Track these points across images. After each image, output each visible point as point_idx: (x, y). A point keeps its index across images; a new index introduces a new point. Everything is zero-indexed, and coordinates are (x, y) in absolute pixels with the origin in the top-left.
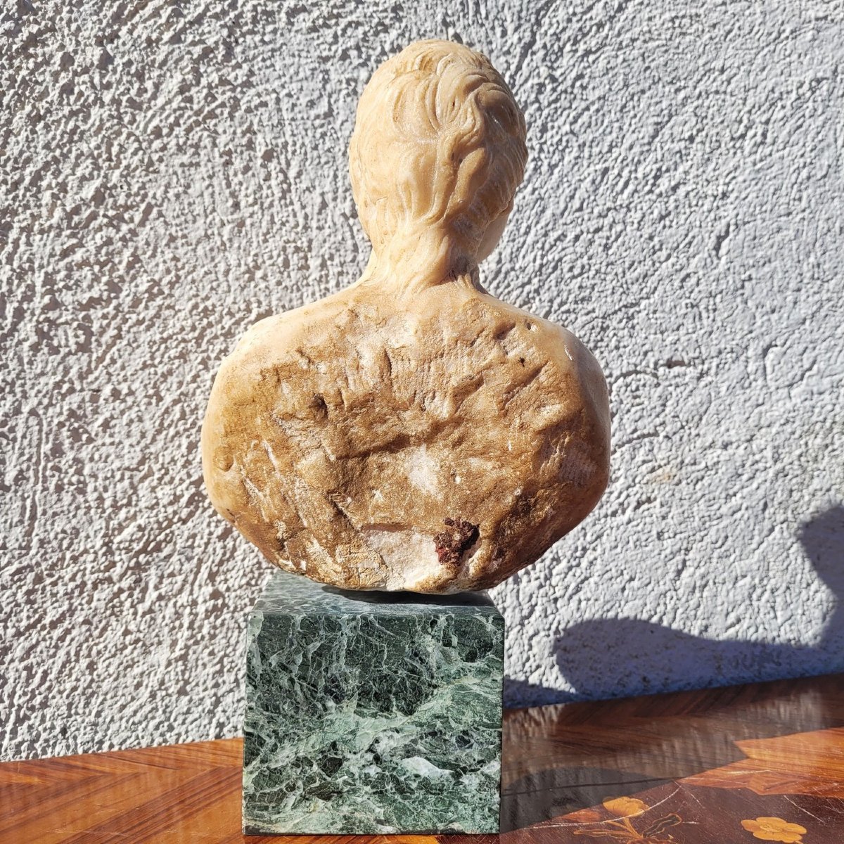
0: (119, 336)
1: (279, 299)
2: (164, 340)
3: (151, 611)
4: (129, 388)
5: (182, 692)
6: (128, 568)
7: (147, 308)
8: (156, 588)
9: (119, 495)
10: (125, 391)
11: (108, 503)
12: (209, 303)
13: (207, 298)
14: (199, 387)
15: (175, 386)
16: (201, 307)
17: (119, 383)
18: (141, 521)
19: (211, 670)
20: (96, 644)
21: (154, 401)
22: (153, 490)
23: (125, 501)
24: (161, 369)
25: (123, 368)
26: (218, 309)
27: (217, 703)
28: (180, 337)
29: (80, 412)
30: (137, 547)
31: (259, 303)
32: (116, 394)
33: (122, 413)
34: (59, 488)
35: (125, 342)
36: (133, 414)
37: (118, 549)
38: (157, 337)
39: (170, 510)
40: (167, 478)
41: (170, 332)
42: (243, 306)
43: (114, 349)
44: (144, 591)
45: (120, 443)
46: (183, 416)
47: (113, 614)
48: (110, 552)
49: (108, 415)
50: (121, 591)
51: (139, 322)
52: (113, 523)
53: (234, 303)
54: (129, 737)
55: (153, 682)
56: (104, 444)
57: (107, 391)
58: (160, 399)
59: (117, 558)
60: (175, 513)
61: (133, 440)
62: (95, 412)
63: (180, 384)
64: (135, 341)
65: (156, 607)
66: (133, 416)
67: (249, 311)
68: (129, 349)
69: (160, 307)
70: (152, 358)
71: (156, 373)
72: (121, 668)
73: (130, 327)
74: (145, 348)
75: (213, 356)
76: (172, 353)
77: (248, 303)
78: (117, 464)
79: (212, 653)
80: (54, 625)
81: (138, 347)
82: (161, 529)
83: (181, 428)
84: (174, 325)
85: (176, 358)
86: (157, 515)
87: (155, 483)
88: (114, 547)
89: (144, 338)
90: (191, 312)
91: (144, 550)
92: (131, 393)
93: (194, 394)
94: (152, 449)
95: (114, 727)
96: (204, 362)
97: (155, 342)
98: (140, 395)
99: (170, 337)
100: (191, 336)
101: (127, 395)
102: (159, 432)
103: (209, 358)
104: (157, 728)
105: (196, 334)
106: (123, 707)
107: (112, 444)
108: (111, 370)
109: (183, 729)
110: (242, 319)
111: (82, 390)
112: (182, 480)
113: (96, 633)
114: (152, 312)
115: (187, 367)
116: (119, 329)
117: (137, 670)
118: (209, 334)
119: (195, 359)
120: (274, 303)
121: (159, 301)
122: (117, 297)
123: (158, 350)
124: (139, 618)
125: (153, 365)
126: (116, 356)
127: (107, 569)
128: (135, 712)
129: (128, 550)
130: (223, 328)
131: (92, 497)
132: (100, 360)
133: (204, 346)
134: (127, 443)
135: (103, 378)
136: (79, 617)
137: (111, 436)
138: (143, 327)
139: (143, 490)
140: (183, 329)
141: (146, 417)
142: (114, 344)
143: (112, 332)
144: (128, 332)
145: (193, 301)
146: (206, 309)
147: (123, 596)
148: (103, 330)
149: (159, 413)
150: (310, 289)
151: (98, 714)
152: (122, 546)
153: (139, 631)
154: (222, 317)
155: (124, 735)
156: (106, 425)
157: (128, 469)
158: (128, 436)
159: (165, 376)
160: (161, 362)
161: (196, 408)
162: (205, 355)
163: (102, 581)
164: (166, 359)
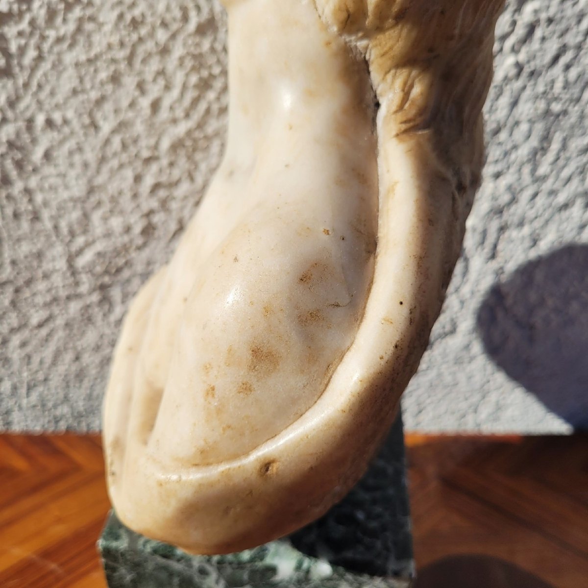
12: (137, 12)
16: (128, 18)
26: (149, 19)
29: (19, 144)
31: (198, 8)
34: (16, 215)
57: (40, 120)
62: (34, 141)
63: (117, 111)
69: (81, 20)
80: (40, 325)
84: (99, 42)
89: (69, 58)
111: (16, 120)
121: (77, 12)
122: (29, 9)
131: (48, 225)
132: (26, 85)
134: (72, 173)
135: (34, 106)
136: (60, 321)
140: (110, 47)
148: (22, 50)
156: (47, 156)
160: (92, 87)
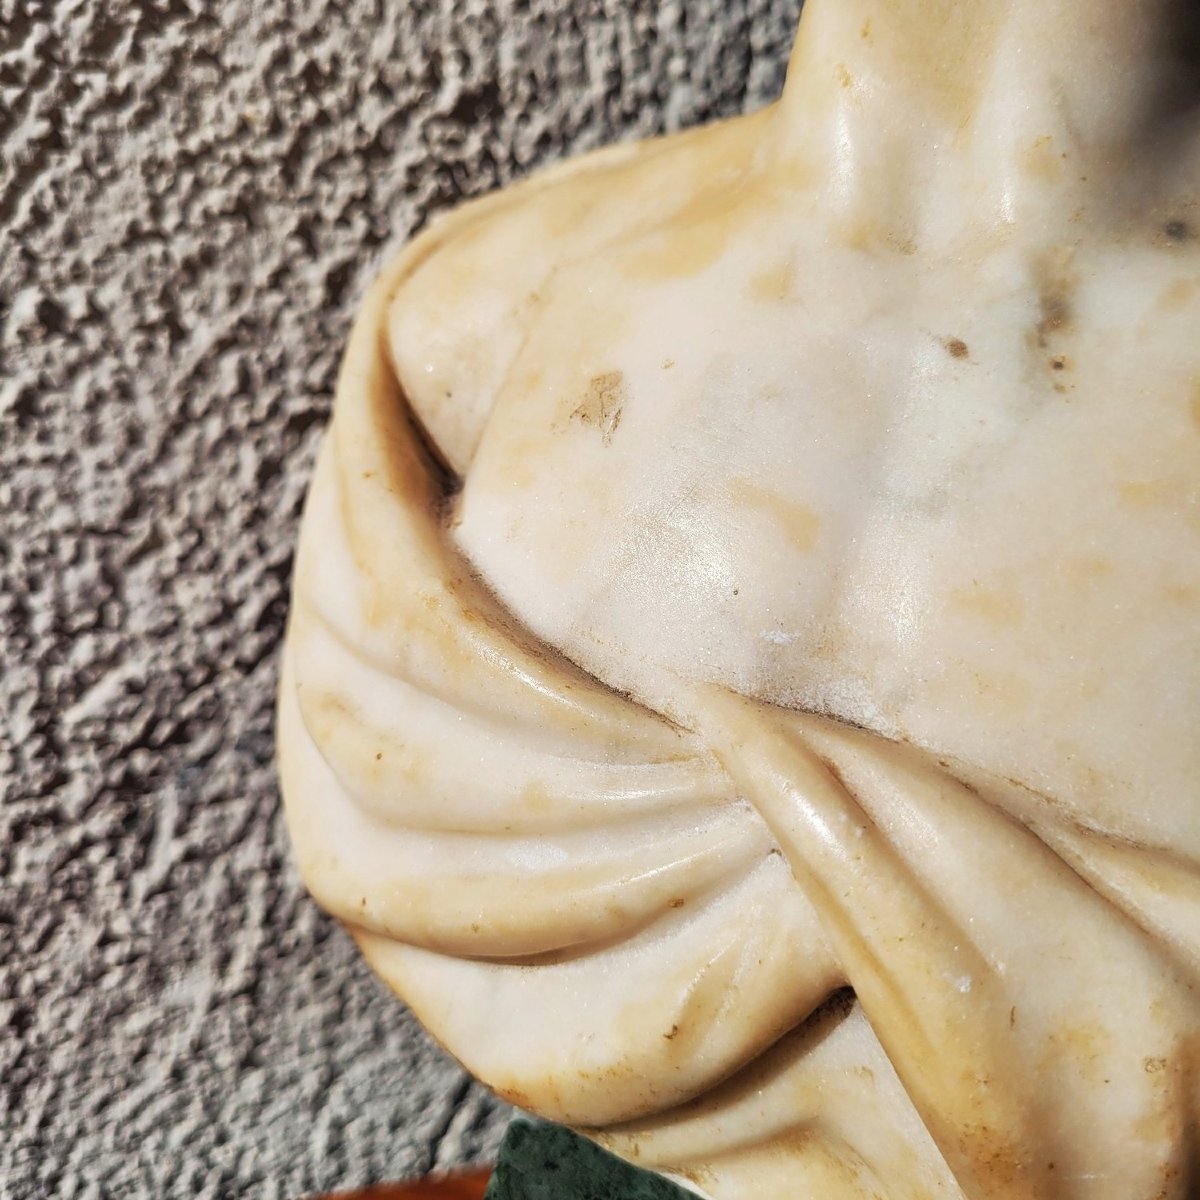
0: (53, 142)
1: (522, 53)
2: (188, 160)
3: (166, 887)
4: (91, 301)
5: (248, 1063)
6: (105, 788)
7: (136, 54)
8: (180, 831)
9: (73, 600)
10: (78, 309)
11: (41, 622)
13: (316, 35)
14: (288, 303)
15: (221, 299)
17: (60, 284)
18: (134, 668)
19: (316, 1012)
20: (31, 969)
21: (162, 340)
22: (164, 586)
23: (88, 618)
24: (184, 247)
25: (70, 239)
27: (331, 1078)
28: (236, 152)
30: (125, 734)
32: (51, 317)
33: (72, 371)
35: (73, 161)
36: (103, 376)
37: (76, 740)
38: (170, 149)
39: (213, 639)
40: (202, 557)
41: (208, 133)
42: (419, 68)
43: (43, 181)
44: (148, 840)
45: (70, 457)
46: (246, 385)
47: (69, 897)
48: (52, 749)
49: (29, 376)
50: (87, 843)
51: (114, 100)
52: (59, 675)
53: (396, 54)
54: (122, 1164)
55: (177, 1044)
56: (22, 462)
58: (179, 335)
59: (73, 763)
60: (225, 647)
61: (107, 451)
64: (106, 155)
65: (182, 875)
66: (106, 382)
67: (434, 80)
68: (86, 182)
70: (156, 212)
71: (166, 258)
72: (97, 1020)
73: (89, 114)
74: (133, 181)
75: (331, 212)
76: (215, 199)
77: (434, 59)
78: (62, 517)
79: (320, 977)
81: (114, 176)
82: (189, 689)
83: (239, 418)
85: (225, 214)
86: (176, 653)
87: (170, 568)
88: (65, 734)
90: (268, 76)
91: (144, 742)
92: (96, 315)
93: (275, 323)
94: (161, 477)
95: (84, 1147)
96: (306, 232)
97: (162, 165)
98: (123, 322)
99: (207, 151)
100: (267, 150)
101: (85, 321)
102: (177, 428)
103: (318, 218)
104: (188, 1141)
105: (284, 144)
106: (104, 1104)
107: (47, 461)
108: (37, 244)
109: (251, 1139)
110: (413, 107)
112: (242, 563)
113: (28, 943)
114: (152, 69)
115: (257, 244)
116: (54, 116)
117: (136, 1022)
118: (319, 146)
119: (282, 220)
120: (507, 63)
123: (172, 188)
124: (137, 904)
125: (159, 235)
126: (49, 201)
127: (48, 790)
128: (135, 1114)
129: (101, 742)
130: (360, 130)
133: (305, 182)
137: (44, 437)
138: (126, 116)
139: (138, 584)
141: (143, 385)
142: (38, 164)
143: (33, 127)
144: (82, 128)
145: (274, 44)
146: (312, 69)
147: (95, 855)
149: (176, 378)
150: (608, 30)
151: (45, 1122)
152: (88, 732)
153: (138, 934)
154: (356, 96)
155: (109, 1160)
157: (94, 531)
158: (92, 436)
159: (194, 268)
161: (283, 363)
162: (306, 210)
163: (37, 821)
164: (195, 218)
